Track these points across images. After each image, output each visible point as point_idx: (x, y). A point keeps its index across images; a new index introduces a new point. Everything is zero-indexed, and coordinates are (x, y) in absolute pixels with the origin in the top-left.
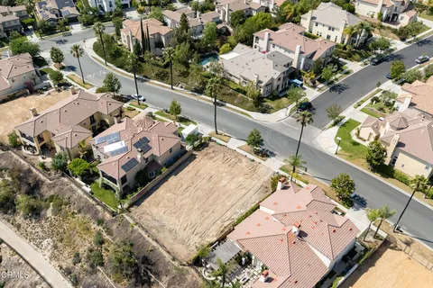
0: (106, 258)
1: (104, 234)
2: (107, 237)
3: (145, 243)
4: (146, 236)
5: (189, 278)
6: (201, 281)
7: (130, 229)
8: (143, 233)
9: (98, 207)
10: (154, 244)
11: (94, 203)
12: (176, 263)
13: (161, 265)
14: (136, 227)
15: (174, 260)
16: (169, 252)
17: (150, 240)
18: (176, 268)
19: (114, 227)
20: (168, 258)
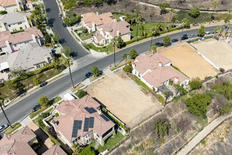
0: (151, 146)
1: (138, 145)
2: (140, 144)
3: (150, 123)
4: (147, 121)
5: (170, 107)
6: (172, 103)
7: (140, 129)
8: (145, 122)
9: (120, 147)
10: (152, 118)
11: (116, 149)
12: (163, 110)
13: (162, 118)
14: (141, 125)
15: (161, 111)
16: (157, 112)
17: (149, 120)
18: (165, 111)
19: (136, 138)
20: (160, 113)
